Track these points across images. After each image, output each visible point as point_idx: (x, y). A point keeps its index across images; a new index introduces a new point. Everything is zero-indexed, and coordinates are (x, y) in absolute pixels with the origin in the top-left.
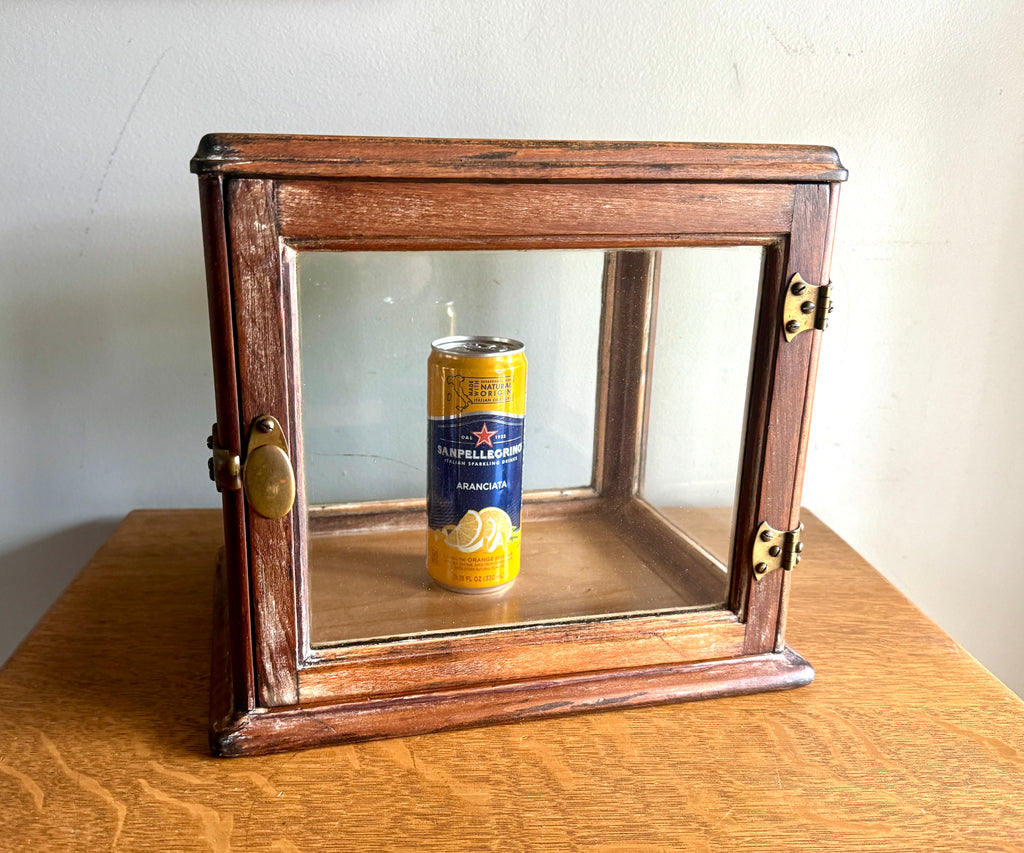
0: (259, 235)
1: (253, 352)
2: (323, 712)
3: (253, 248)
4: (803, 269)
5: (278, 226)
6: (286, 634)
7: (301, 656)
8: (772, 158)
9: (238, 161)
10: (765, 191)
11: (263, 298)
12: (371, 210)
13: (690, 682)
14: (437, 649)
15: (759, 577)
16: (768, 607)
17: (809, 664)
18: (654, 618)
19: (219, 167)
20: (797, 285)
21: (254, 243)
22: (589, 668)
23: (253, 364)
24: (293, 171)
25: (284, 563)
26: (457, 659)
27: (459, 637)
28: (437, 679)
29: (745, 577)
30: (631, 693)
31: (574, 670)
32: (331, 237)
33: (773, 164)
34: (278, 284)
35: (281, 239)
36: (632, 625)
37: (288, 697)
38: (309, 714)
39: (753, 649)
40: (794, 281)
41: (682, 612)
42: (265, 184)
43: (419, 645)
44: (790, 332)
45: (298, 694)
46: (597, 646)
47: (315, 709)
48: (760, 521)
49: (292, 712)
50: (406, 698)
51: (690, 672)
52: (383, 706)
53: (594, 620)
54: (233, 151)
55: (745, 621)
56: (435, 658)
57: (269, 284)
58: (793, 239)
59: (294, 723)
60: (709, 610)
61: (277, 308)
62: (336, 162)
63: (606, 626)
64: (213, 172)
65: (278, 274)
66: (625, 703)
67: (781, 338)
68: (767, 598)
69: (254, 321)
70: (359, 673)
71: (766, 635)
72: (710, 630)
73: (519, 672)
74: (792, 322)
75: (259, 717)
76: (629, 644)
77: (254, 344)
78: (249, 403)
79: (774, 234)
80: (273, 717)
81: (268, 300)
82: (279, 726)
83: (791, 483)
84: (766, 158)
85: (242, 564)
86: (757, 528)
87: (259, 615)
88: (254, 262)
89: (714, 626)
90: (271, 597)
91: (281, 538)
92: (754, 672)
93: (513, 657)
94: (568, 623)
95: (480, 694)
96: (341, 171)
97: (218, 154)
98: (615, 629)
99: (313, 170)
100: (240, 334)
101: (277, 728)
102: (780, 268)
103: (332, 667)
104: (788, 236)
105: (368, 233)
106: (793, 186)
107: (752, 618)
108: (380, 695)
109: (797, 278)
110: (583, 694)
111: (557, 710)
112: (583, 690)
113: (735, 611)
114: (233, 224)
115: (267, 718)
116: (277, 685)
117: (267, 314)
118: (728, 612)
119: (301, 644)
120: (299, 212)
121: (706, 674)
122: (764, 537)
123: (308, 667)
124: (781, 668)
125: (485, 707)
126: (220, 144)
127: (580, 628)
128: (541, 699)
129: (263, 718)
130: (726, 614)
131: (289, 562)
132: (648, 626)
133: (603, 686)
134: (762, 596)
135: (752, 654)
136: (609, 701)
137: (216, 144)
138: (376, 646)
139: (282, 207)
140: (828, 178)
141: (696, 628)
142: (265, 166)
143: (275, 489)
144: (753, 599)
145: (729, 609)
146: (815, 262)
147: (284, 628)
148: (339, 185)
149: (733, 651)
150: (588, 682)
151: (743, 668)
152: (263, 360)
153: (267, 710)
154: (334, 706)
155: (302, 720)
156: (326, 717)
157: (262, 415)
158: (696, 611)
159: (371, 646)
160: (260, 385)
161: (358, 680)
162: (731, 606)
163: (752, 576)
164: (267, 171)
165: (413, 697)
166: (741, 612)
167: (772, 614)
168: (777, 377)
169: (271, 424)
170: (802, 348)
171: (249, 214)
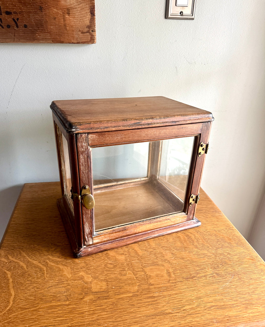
0: (84, 146)
1: (83, 172)
2: (99, 245)
3: (83, 149)
4: (203, 141)
5: (88, 144)
6: (90, 230)
7: (93, 234)
8: (198, 117)
9: (79, 130)
10: (196, 125)
11: (85, 160)
12: (109, 138)
13: (176, 228)
14: (123, 229)
15: (190, 205)
16: (192, 211)
17: (200, 221)
18: (168, 216)
19: (75, 132)
20: (202, 144)
21: (83, 148)
22: (155, 228)
23: (83, 174)
24: (92, 132)
25: (90, 216)
26: (127, 230)
27: (127, 225)
28: (123, 235)
29: (187, 205)
30: (164, 233)
31: (152, 229)
32: (100, 145)
33: (198, 119)
34: (88, 157)
35: (89, 146)
36: (164, 218)
37: (91, 243)
38: (96, 246)
39: (189, 219)
40: (201, 144)
41: (174, 214)
42: (85, 135)
43: (119, 228)
44: (200, 155)
45: (93, 242)
46: (157, 224)
47: (97, 245)
48: (191, 194)
49: (92, 246)
50: (116, 240)
51: (176, 226)
52: (112, 242)
53: (156, 218)
54: (77, 128)
55: (187, 214)
56: (122, 231)
57: (86, 157)
58: (201, 135)
59: (93, 248)
60: (180, 213)
61: (88, 162)
62: (102, 128)
63: (159, 219)
64: (73, 133)
65: (88, 154)
66: (163, 235)
67: (198, 156)
68: (192, 209)
69: (83, 165)
70: (106, 236)
71: (191, 217)
72: (180, 217)
73: (140, 231)
74: (200, 153)
75: (85, 248)
76: (163, 222)
77: (83, 170)
78: (82, 183)
79: (198, 134)
80: (88, 248)
81: (86, 160)
82: (90, 250)
83: (198, 185)
84: (197, 117)
85: (80, 217)
86: (191, 196)
87: (84, 227)
88: (83, 152)
89: (181, 216)
90: (87, 223)
91: (89, 211)
92: (189, 225)
93: (139, 228)
94: (150, 219)
95: (132, 237)
96: (103, 130)
97: (74, 129)
98: (160, 219)
99: (96, 131)
100: (80, 168)
101: (89, 250)
102: (198, 141)
103: (100, 235)
104: (200, 134)
105: (109, 143)
106: (202, 123)
107: (189, 214)
108: (111, 240)
109: (202, 143)
110: (154, 234)
111: (149, 238)
112: (154, 233)
113: (185, 213)
114: (78, 144)
115: (87, 248)
116: (88, 241)
117: (86, 163)
118: (184, 213)
119: (93, 232)
120: (93, 140)
121: (179, 226)
122: (192, 197)
123: (95, 236)
124: (194, 223)
125: (134, 239)
126: (74, 126)
127: (153, 220)
128: (146, 236)
129: (86, 248)
130: (183, 213)
131: (91, 216)
132: (167, 218)
133: (158, 231)
134: (191, 209)
135: (188, 221)
136: (160, 235)
137: (73, 126)
138: (109, 230)
139: (89, 140)
140: (210, 121)
141: (177, 217)
142: (85, 131)
143: (91, 203)
144: (189, 210)
145: (184, 212)
146: (206, 139)
147: (90, 229)
148: (102, 133)
149: (185, 221)
150: (155, 231)
151: (186, 224)
152: (85, 173)
153: (86, 246)
154: (101, 244)
155: (94, 248)
156: (100, 246)
157: (85, 185)
158: (177, 213)
159: (108, 230)
160: (84, 179)
161: (106, 237)
162: (184, 211)
163: (189, 205)
164: (86, 132)
165: (118, 239)
166: (186, 213)
167: (193, 212)
168: (196, 164)
169: (87, 187)
170: (202, 158)
171: (82, 142)
